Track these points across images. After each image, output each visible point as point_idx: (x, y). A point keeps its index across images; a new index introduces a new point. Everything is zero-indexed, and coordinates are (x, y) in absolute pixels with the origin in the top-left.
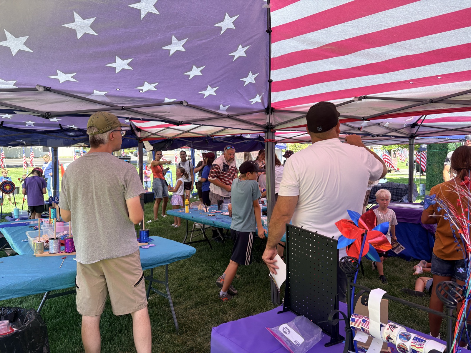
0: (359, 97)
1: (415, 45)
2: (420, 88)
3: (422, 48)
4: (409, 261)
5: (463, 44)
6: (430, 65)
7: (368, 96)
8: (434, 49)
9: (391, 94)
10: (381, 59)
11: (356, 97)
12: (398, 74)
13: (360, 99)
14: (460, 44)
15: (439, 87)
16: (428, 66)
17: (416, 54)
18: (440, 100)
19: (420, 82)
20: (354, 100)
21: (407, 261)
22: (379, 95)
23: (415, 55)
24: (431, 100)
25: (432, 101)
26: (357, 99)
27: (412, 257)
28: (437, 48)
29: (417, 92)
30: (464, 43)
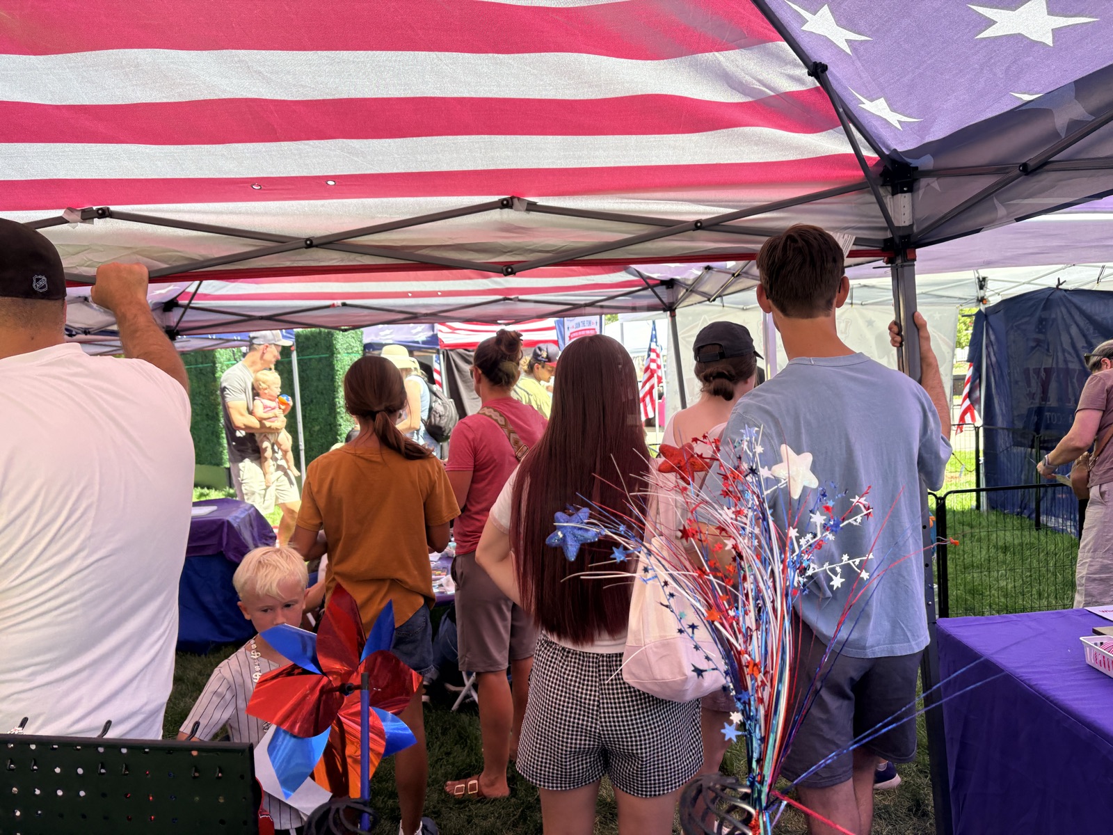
0: (83, 211)
1: (289, 72)
2: (276, 202)
3: (306, 86)
4: (206, 655)
5: (408, 96)
6: (317, 142)
7: (113, 208)
8: (337, 96)
9: (189, 212)
10: (180, 95)
11: (71, 209)
12: (223, 155)
13: (87, 216)
14: (402, 96)
15: (323, 206)
16: (311, 142)
17: (286, 99)
18: (330, 243)
19: (280, 187)
20: (66, 217)
21: (199, 656)
22: (151, 211)
23: (284, 101)
24: (308, 239)
25: (310, 243)
26: (77, 216)
27: (213, 642)
28: (345, 96)
29: (266, 214)
30: (412, 96)
